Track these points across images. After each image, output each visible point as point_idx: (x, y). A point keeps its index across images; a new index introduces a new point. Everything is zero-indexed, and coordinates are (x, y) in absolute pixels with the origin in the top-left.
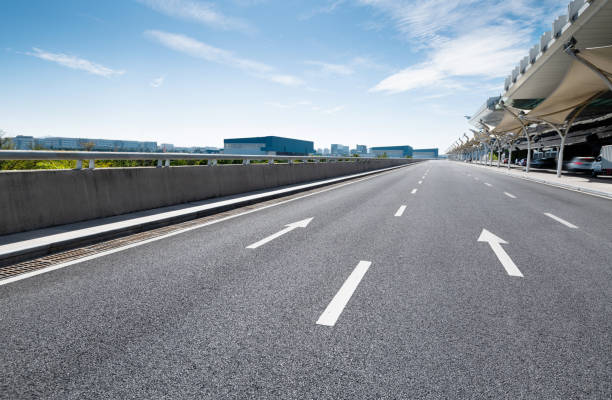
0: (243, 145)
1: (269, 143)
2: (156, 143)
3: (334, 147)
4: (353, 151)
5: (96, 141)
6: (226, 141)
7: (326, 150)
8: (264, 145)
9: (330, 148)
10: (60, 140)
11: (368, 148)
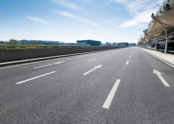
0: (82, 42)
1: (89, 42)
2: (59, 42)
3: (107, 43)
4: (112, 44)
5: (43, 41)
6: (77, 41)
7: (105, 44)
8: (87, 42)
9: (106, 43)
10: (34, 41)
11: (116, 43)
